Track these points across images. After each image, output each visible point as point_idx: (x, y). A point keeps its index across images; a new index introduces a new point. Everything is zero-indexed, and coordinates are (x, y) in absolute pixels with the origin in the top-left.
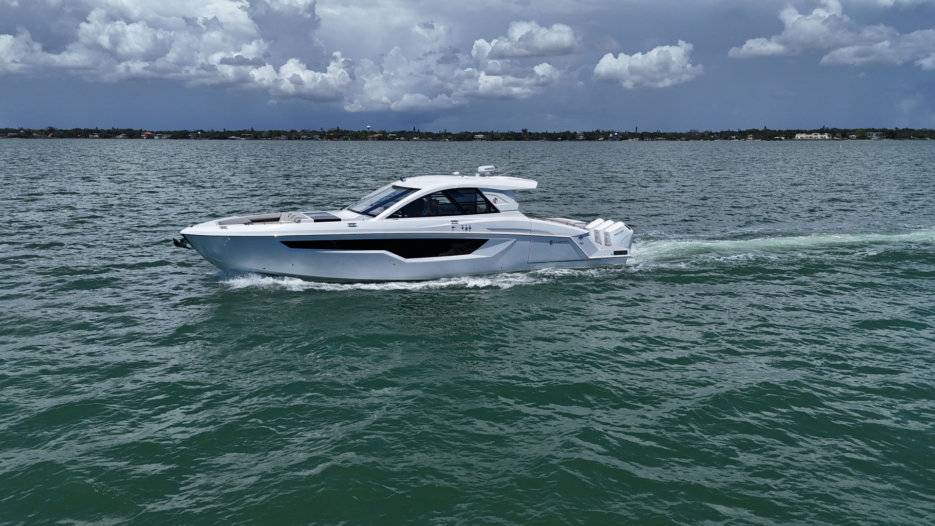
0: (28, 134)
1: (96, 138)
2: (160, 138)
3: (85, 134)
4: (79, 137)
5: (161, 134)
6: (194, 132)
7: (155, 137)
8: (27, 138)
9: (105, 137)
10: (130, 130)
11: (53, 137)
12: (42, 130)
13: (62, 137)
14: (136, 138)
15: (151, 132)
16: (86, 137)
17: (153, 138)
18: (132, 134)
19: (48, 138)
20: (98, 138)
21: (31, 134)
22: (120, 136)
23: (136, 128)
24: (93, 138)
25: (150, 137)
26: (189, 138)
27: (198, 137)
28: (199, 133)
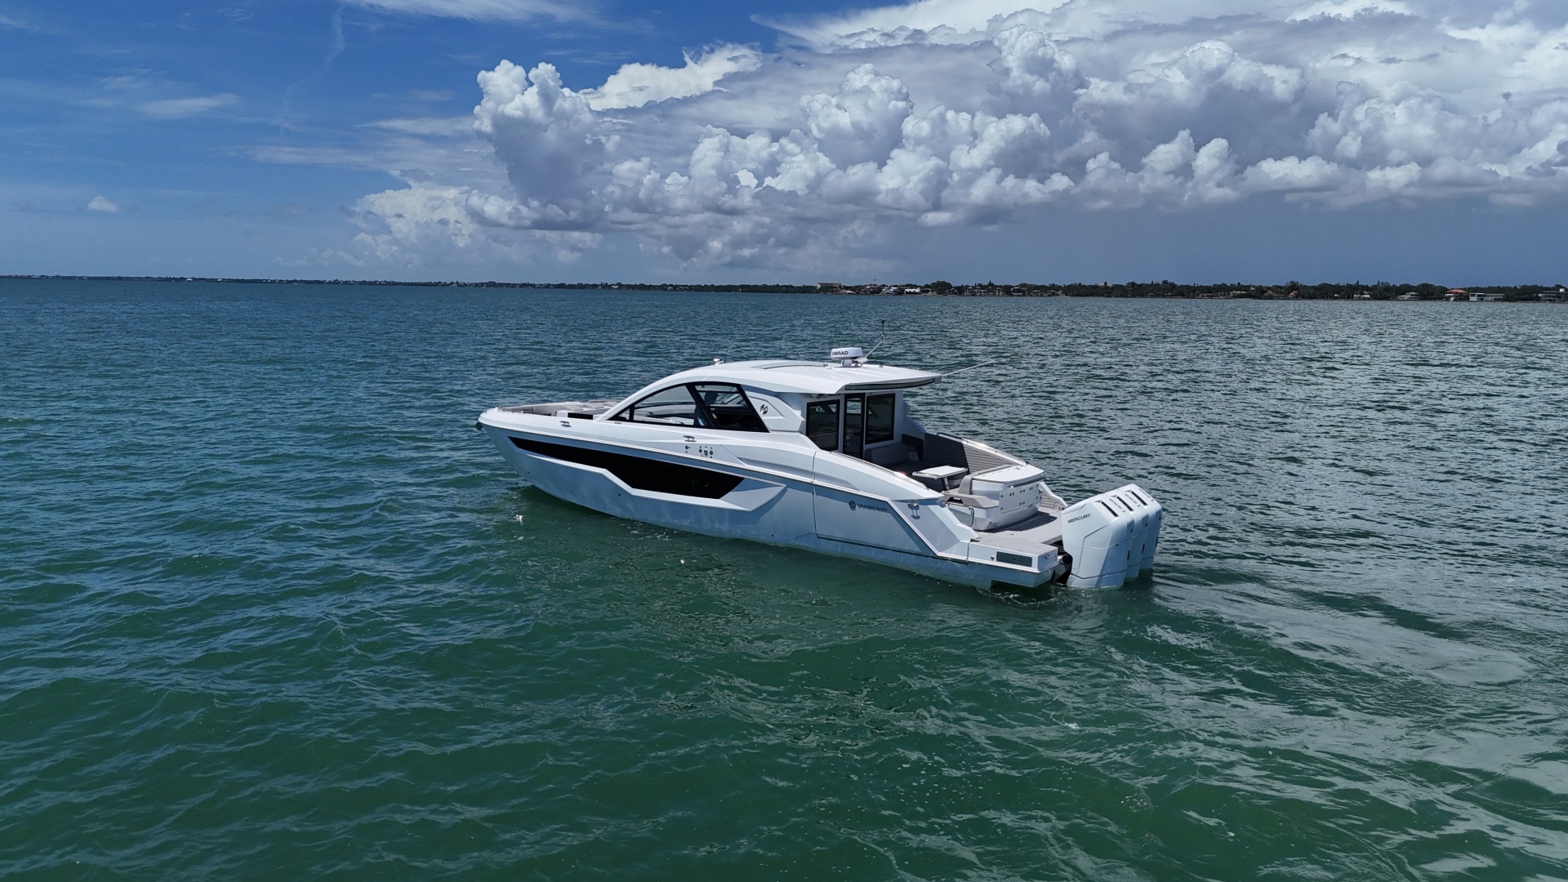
0: (1260, 293)
1: (1364, 299)
2: (1481, 299)
3: (1348, 292)
4: (1336, 298)
5: (1483, 293)
6: (1553, 289)
7: (1472, 299)
8: (1259, 298)
9: (1379, 299)
10: (1425, 286)
11: (1296, 297)
12: (1280, 287)
13: (1311, 297)
14: (1435, 299)
15: (1464, 289)
16: (1349, 298)
17: (1467, 299)
18: (1428, 293)
19: (1289, 299)
20: (1368, 299)
21: (1265, 292)
22: (1406, 297)
23: (1436, 282)
24: (1360, 299)
25: (1462, 297)
26: (1538, 299)
27: (1559, 297)
28: (1562, 290)
